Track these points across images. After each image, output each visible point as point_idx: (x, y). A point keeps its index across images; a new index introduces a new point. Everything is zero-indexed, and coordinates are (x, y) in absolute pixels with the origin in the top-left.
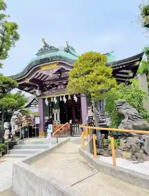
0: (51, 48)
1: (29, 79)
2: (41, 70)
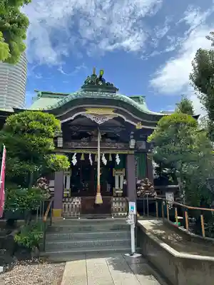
0: (107, 85)
2: (86, 112)
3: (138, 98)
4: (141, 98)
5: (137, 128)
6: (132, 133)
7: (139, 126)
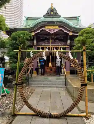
0: (55, 14)
1: (35, 33)
2: (45, 28)
3: (76, 17)
4: (78, 17)
5: (70, 35)
6: (69, 37)
7: (71, 34)
